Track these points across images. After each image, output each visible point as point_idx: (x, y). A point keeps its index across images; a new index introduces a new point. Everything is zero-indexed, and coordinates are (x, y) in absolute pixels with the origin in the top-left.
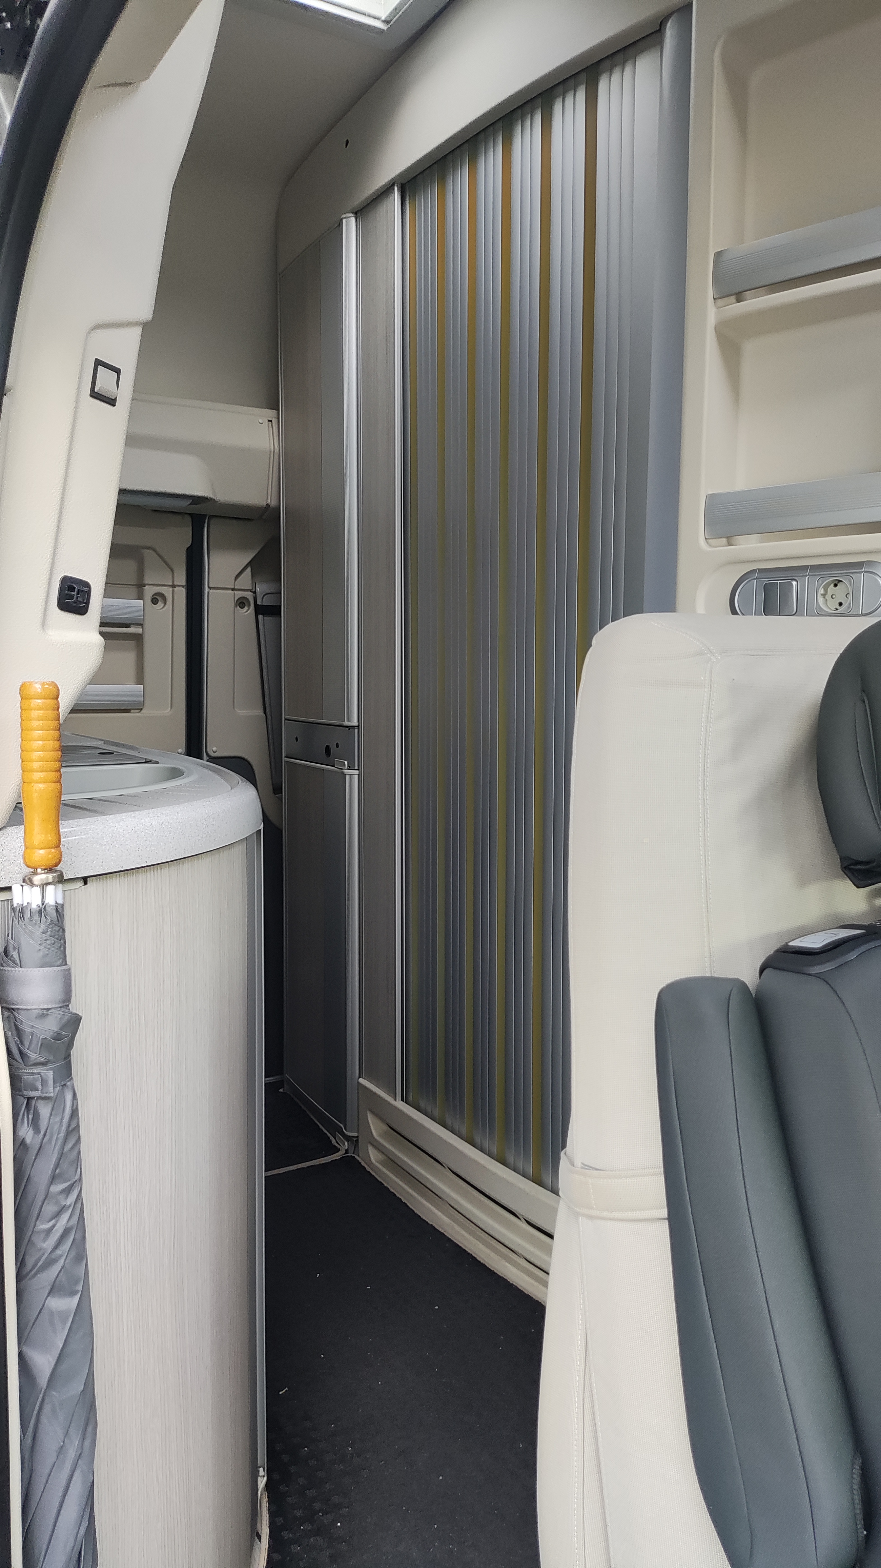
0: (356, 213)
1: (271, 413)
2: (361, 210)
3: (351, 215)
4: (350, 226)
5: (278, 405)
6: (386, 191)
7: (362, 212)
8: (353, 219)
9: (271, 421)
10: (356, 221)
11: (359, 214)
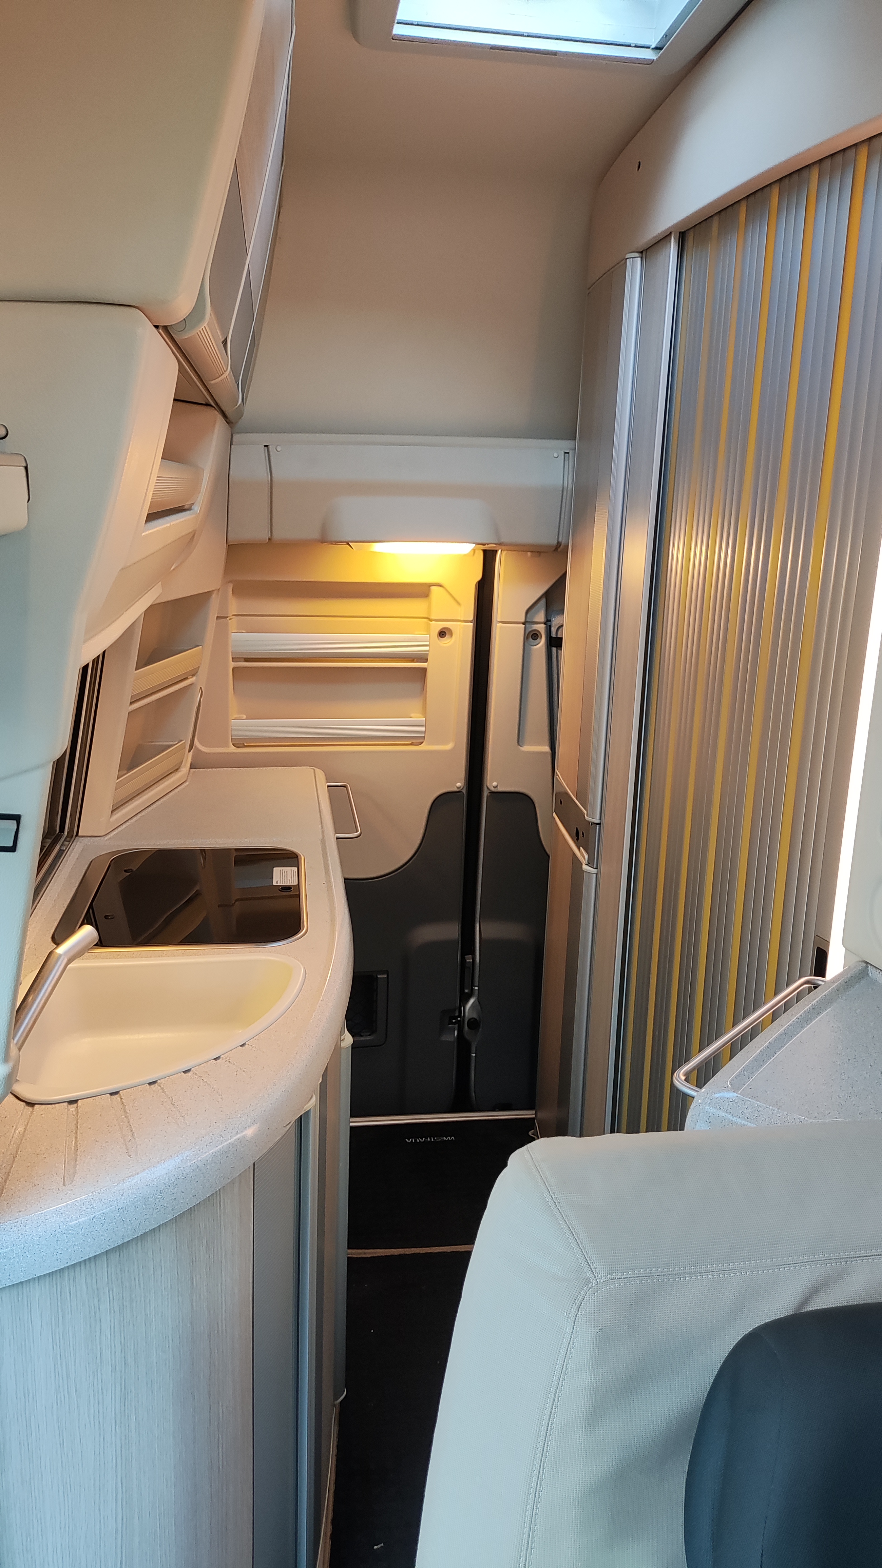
0: (642, 252)
1: (566, 445)
2: (647, 249)
3: (637, 255)
4: (635, 267)
5: (576, 437)
6: (665, 238)
7: (648, 252)
8: (639, 259)
9: (568, 453)
10: (642, 261)
11: (644, 253)
